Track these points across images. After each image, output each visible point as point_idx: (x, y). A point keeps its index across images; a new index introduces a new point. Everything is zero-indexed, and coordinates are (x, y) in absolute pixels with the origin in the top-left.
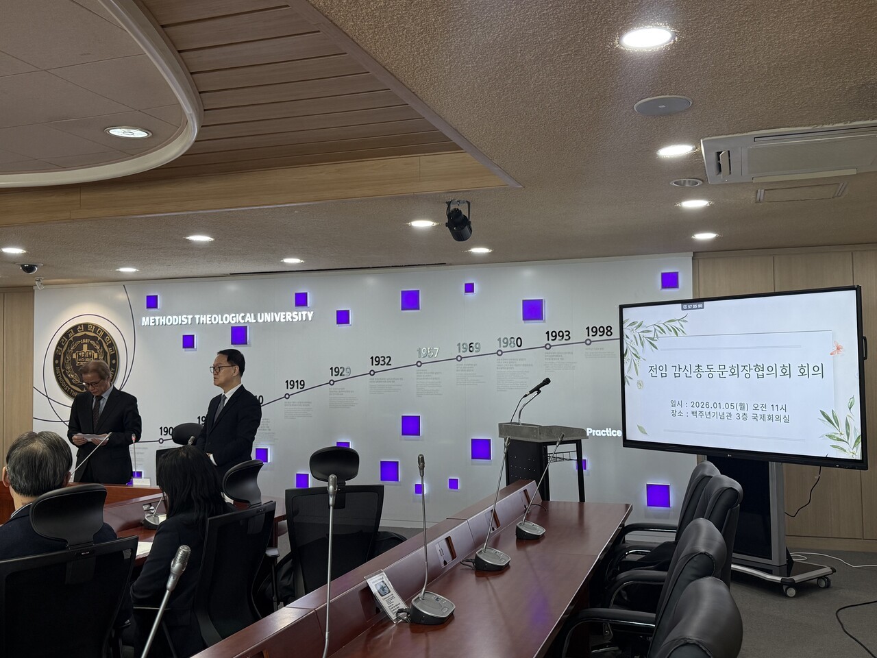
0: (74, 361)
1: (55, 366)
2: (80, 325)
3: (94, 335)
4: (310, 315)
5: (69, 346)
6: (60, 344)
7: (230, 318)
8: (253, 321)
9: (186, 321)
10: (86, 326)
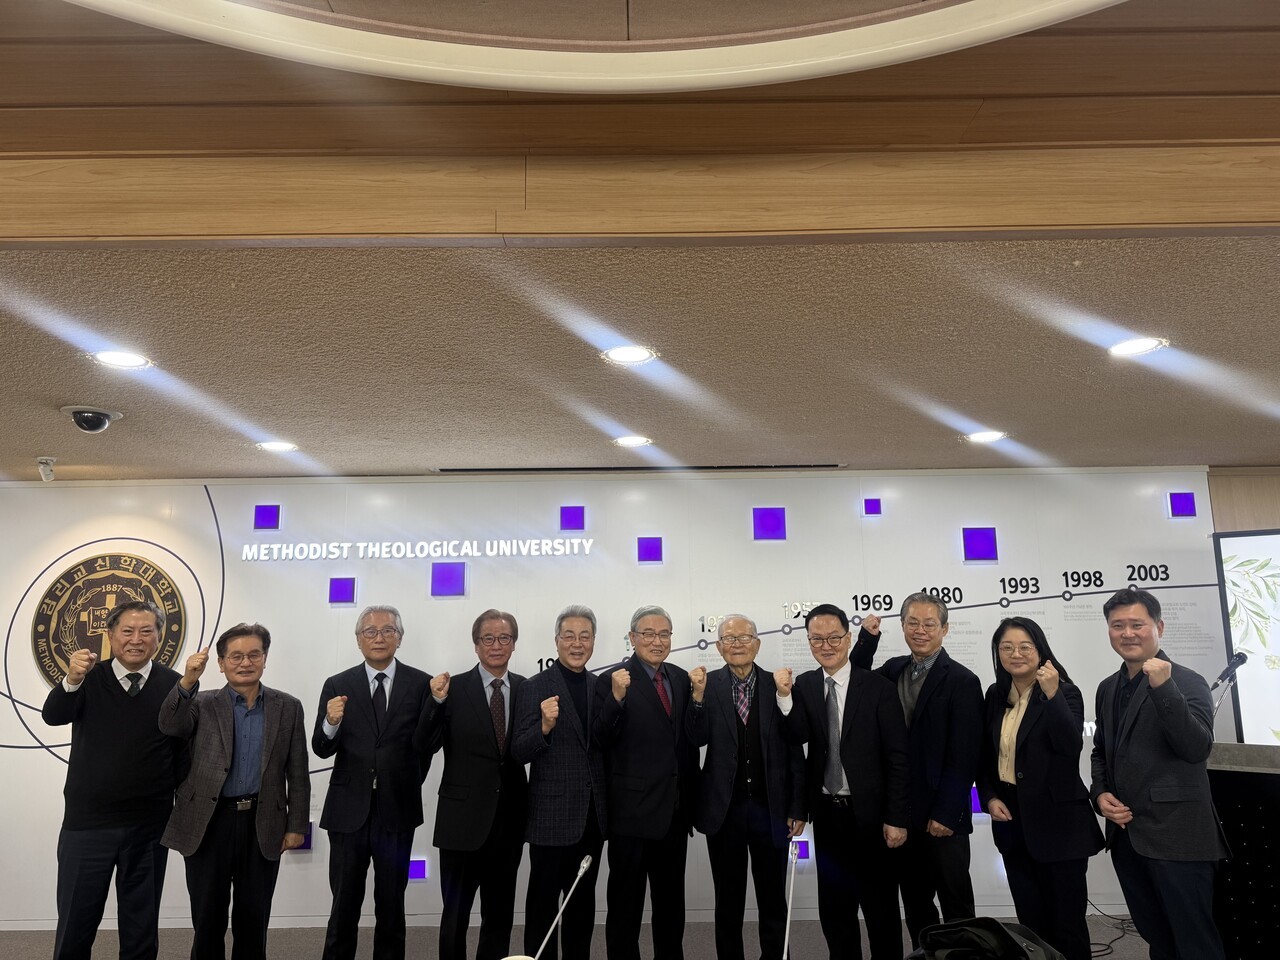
0: (81, 627)
1: (37, 636)
2: (103, 558)
3: (134, 576)
4: (588, 545)
5: (74, 597)
6: (51, 594)
7: (429, 548)
8: (477, 554)
9: (337, 552)
10: (115, 560)
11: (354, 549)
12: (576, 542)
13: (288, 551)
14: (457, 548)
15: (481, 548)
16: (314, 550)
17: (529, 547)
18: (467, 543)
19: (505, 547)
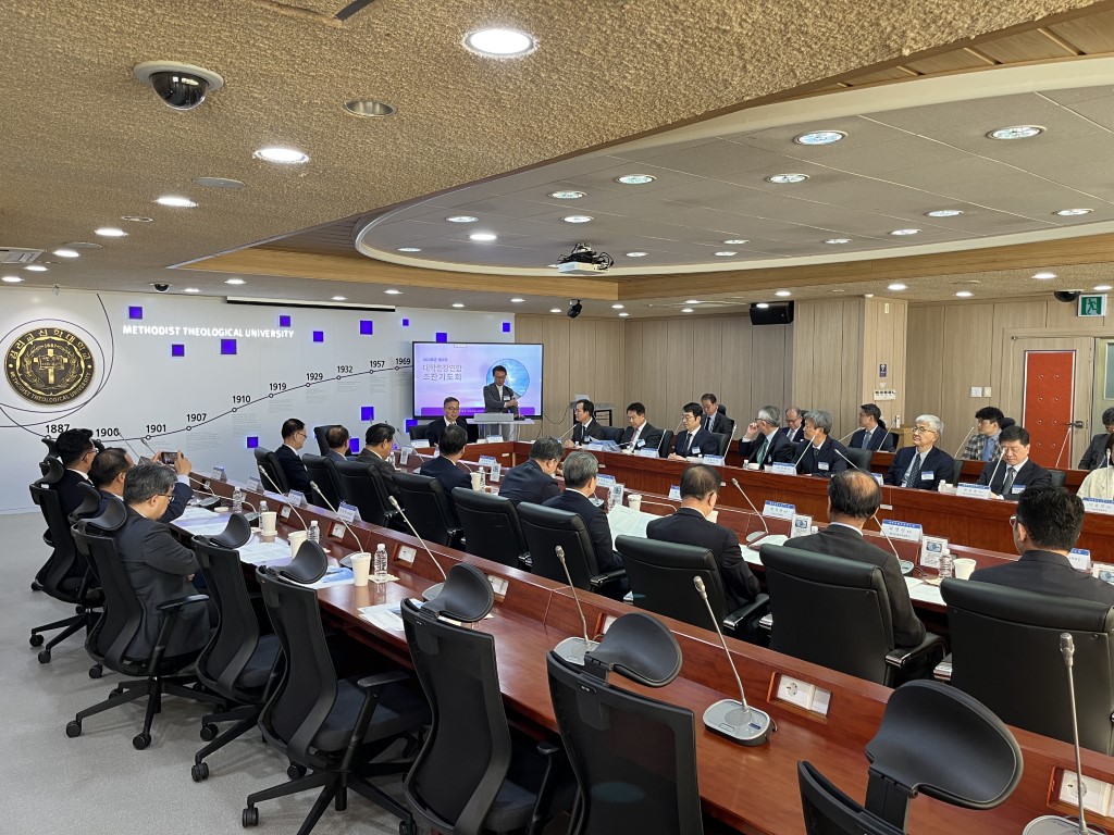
0: (35, 365)
1: (8, 370)
2: (43, 330)
3: (63, 340)
4: (291, 333)
5: (29, 348)
6: (14, 348)
7: (218, 332)
8: (241, 335)
9: (173, 333)
10: (51, 331)
11: (181, 331)
12: (286, 332)
13: (148, 330)
14: (232, 332)
15: (244, 333)
16: (161, 331)
17: (265, 333)
18: (236, 330)
19: (254, 333)
